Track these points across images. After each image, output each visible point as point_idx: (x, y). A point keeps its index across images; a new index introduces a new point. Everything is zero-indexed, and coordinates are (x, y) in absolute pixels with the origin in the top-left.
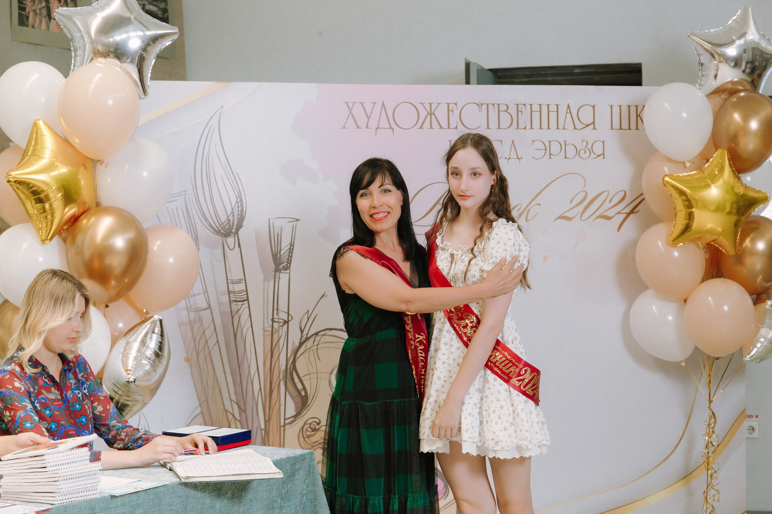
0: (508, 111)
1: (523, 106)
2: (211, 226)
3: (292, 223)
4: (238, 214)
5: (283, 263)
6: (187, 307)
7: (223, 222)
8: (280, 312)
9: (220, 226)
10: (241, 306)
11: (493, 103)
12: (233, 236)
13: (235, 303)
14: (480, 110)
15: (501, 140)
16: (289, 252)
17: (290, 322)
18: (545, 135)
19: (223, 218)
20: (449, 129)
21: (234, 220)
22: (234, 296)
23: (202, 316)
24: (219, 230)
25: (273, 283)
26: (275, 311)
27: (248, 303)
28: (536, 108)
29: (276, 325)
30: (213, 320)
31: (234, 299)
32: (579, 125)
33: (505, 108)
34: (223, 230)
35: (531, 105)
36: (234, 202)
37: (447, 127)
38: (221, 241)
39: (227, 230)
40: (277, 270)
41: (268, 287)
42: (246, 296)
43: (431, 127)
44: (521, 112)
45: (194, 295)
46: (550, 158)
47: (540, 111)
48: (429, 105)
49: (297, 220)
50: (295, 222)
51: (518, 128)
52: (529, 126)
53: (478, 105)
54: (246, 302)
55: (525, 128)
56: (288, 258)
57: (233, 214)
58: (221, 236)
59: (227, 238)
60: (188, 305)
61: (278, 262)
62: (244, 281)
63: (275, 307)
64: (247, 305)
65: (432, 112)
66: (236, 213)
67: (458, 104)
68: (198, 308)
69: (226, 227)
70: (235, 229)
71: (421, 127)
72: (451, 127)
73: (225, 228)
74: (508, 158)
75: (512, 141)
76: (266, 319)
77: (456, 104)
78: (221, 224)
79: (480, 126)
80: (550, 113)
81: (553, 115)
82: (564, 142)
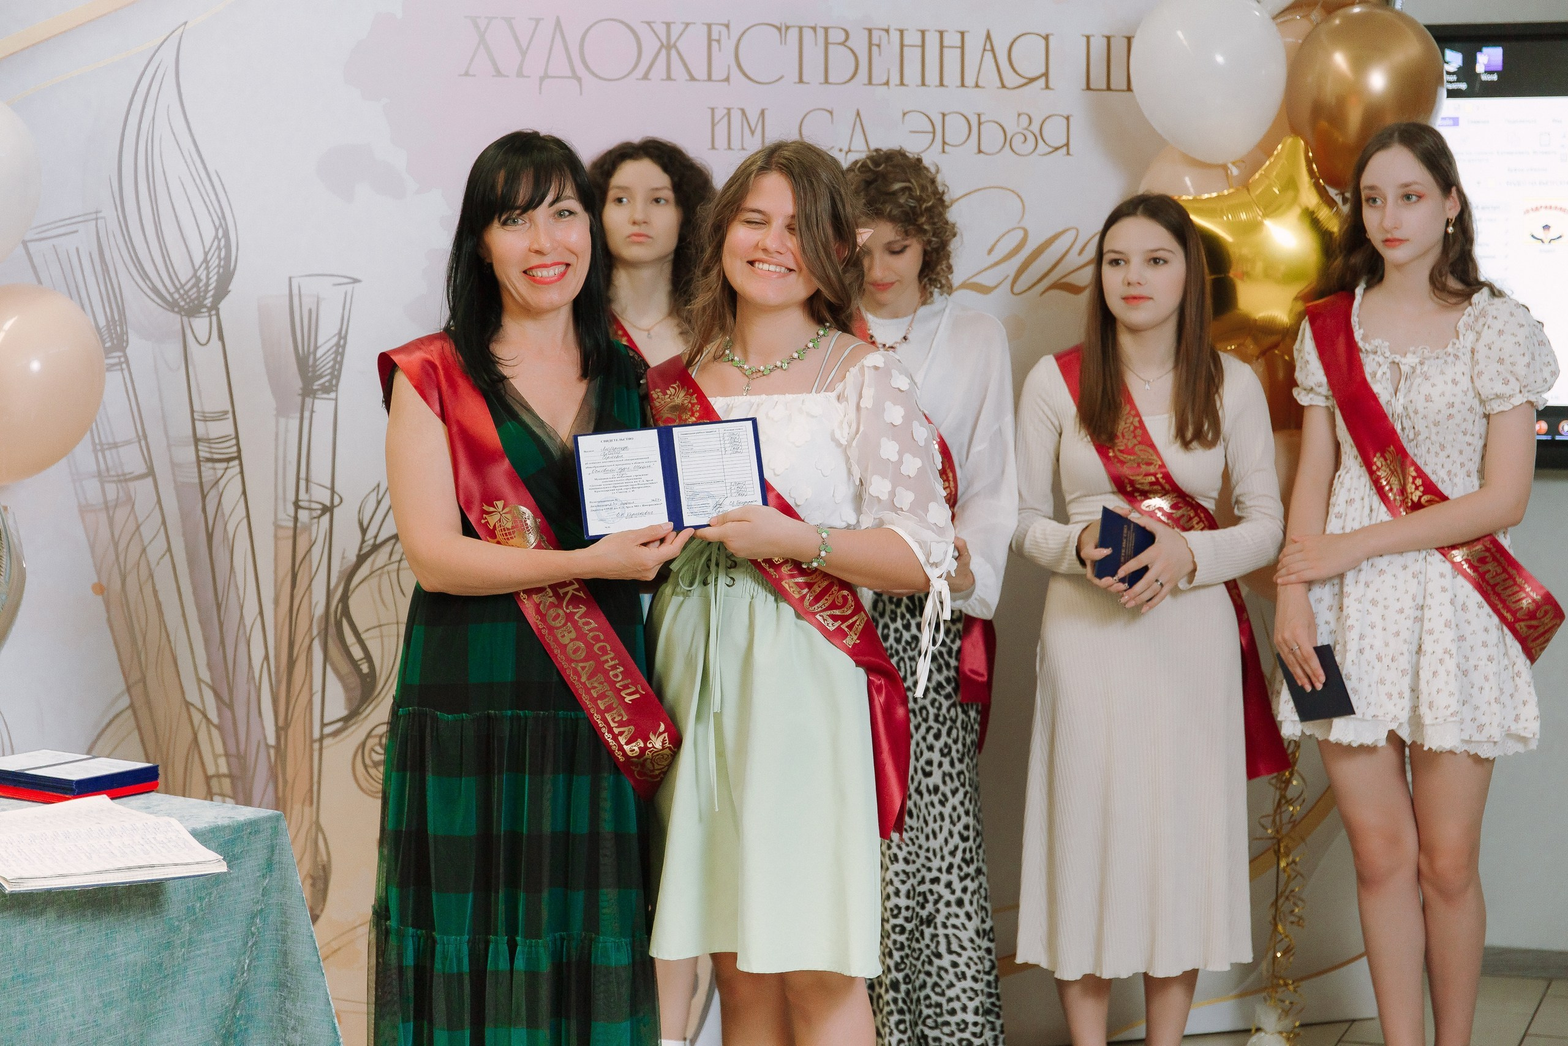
0: (847, 44)
1: (884, 34)
2: (155, 290)
3: (343, 288)
4: (219, 266)
5: (321, 377)
6: (99, 472)
7: (183, 282)
8: (314, 488)
9: (177, 290)
10: (222, 472)
11: (813, 25)
12: (207, 314)
13: (210, 465)
14: (783, 41)
15: (830, 109)
16: (336, 353)
17: (336, 510)
18: (933, 100)
19: (184, 274)
20: (709, 83)
21: (208, 278)
22: (207, 449)
23: (133, 496)
24: (175, 301)
25: (297, 422)
26: (303, 484)
27: (241, 465)
28: (912, 38)
29: (303, 515)
30: (159, 501)
31: (208, 455)
32: (1010, 79)
33: (842, 37)
34: (185, 300)
35: (902, 32)
36: (209, 233)
37: (706, 77)
38: (179, 326)
39: (192, 301)
40: (308, 392)
41: (287, 431)
42: (235, 449)
43: (669, 78)
44: (879, 46)
45: (115, 446)
46: (944, 152)
47: (923, 46)
48: (664, 26)
49: (356, 281)
50: (351, 286)
51: (870, 83)
52: (895, 79)
53: (779, 29)
54: (236, 462)
55: (887, 83)
56: (333, 367)
57: (207, 264)
58: (179, 313)
59: (192, 319)
60: (102, 466)
61: (310, 374)
62: (230, 415)
63: (303, 474)
64: (238, 469)
65: (672, 42)
66: (214, 263)
67: (732, 26)
68: (124, 475)
69: (190, 293)
70: (211, 299)
71: (646, 77)
72: (714, 77)
73: (189, 297)
74: (846, 149)
75: (855, 113)
76: (281, 502)
77: (727, 26)
78: (178, 286)
79: (781, 78)
80: (946, 51)
81: (952, 57)
82: (976, 117)
